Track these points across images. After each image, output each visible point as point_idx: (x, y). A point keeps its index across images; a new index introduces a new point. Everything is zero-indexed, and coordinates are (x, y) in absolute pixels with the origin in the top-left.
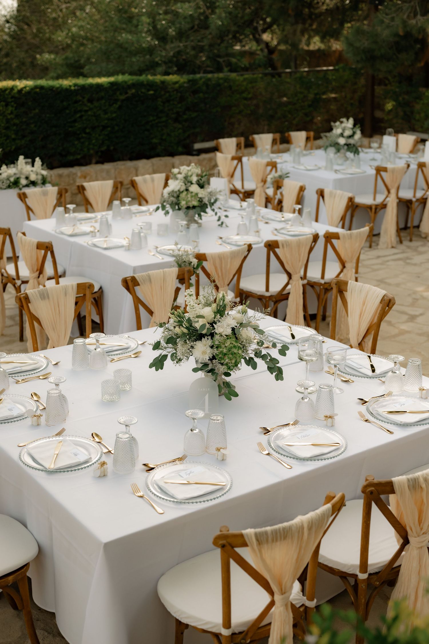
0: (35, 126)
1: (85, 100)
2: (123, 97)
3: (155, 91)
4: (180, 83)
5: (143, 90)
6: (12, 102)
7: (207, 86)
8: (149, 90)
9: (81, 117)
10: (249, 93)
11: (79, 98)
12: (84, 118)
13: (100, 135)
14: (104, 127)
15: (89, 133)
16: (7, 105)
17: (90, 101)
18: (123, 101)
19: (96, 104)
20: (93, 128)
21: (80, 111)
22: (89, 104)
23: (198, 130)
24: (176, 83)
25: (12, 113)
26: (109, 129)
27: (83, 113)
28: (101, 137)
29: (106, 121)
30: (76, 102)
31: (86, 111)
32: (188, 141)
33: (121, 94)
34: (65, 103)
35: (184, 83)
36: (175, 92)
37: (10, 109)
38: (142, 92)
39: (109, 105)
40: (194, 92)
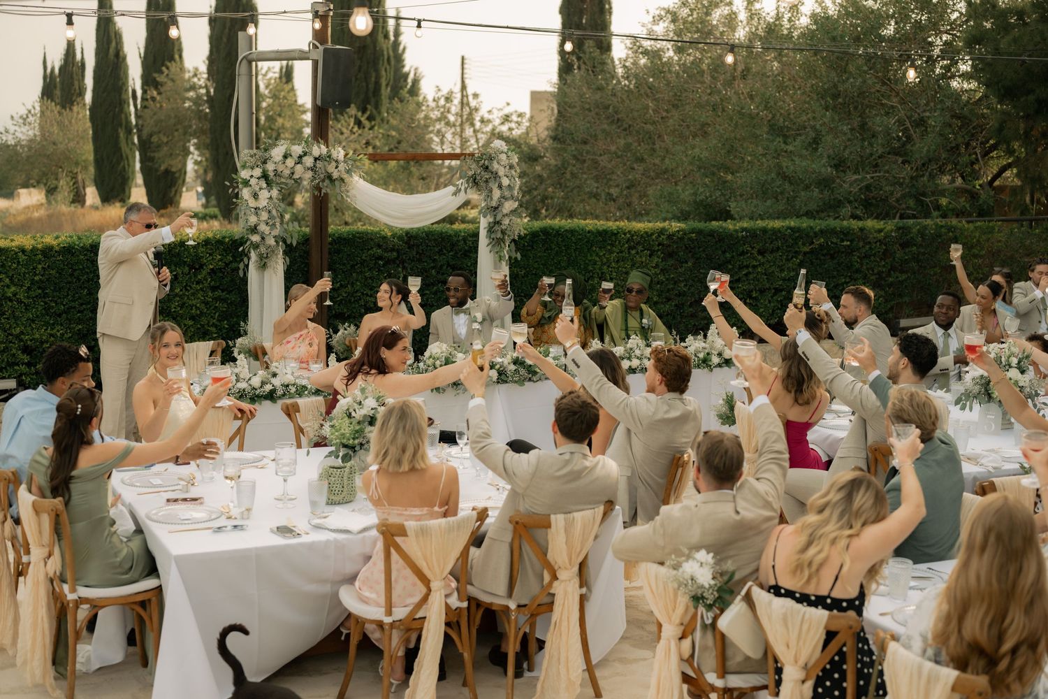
0: (686, 285)
1: (755, 251)
2: (806, 249)
3: (852, 241)
4: (886, 230)
5: (835, 240)
6: (658, 250)
7: (923, 235)
8: (842, 241)
9: (746, 275)
10: (982, 248)
11: (747, 248)
12: (751, 277)
13: (770, 302)
14: (778, 291)
15: (756, 299)
16: (650, 256)
17: (761, 253)
18: (805, 253)
19: (769, 257)
20: (762, 291)
21: (747, 267)
22: (760, 257)
23: (906, 299)
24: (880, 231)
25: (657, 266)
26: (784, 293)
27: (750, 270)
28: (772, 304)
29: (780, 283)
30: (743, 253)
31: (754, 267)
32: (891, 315)
33: (804, 244)
34: (728, 255)
35: (892, 231)
36: (878, 244)
37: (656, 260)
38: (832, 243)
39: (788, 260)
40: (904, 245)
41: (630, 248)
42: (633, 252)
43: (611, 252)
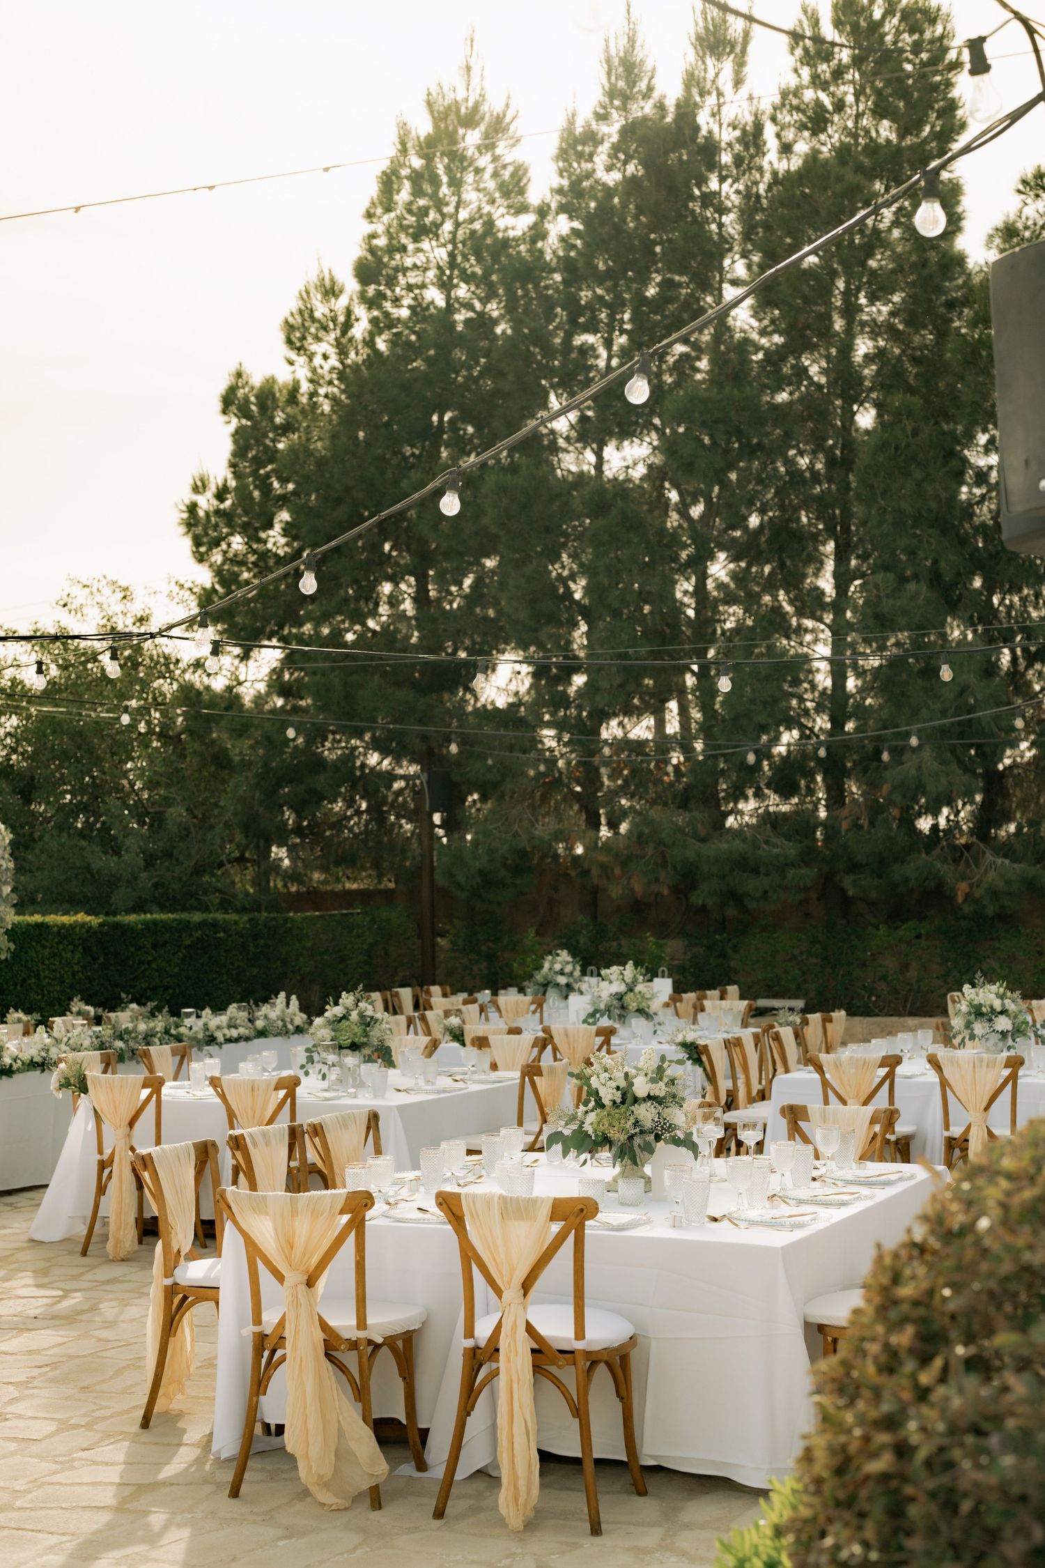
2: (188, 942)
18: (187, 947)
19: (160, 951)
20: (155, 989)
21: (144, 962)
22: (153, 952)
24: (236, 923)
25: (78, 964)
30: (140, 948)
31: (149, 962)
33: (184, 938)
34: (130, 949)
36: (238, 939)
39: (174, 954)
40: (256, 937)
41: (60, 943)
42: (61, 947)
43: (44, 947)
